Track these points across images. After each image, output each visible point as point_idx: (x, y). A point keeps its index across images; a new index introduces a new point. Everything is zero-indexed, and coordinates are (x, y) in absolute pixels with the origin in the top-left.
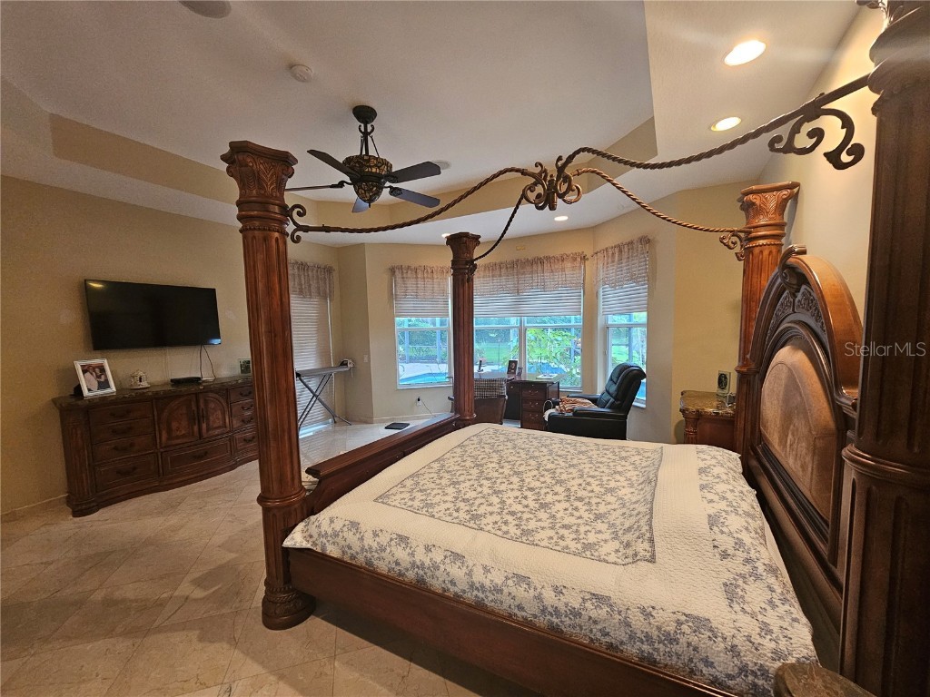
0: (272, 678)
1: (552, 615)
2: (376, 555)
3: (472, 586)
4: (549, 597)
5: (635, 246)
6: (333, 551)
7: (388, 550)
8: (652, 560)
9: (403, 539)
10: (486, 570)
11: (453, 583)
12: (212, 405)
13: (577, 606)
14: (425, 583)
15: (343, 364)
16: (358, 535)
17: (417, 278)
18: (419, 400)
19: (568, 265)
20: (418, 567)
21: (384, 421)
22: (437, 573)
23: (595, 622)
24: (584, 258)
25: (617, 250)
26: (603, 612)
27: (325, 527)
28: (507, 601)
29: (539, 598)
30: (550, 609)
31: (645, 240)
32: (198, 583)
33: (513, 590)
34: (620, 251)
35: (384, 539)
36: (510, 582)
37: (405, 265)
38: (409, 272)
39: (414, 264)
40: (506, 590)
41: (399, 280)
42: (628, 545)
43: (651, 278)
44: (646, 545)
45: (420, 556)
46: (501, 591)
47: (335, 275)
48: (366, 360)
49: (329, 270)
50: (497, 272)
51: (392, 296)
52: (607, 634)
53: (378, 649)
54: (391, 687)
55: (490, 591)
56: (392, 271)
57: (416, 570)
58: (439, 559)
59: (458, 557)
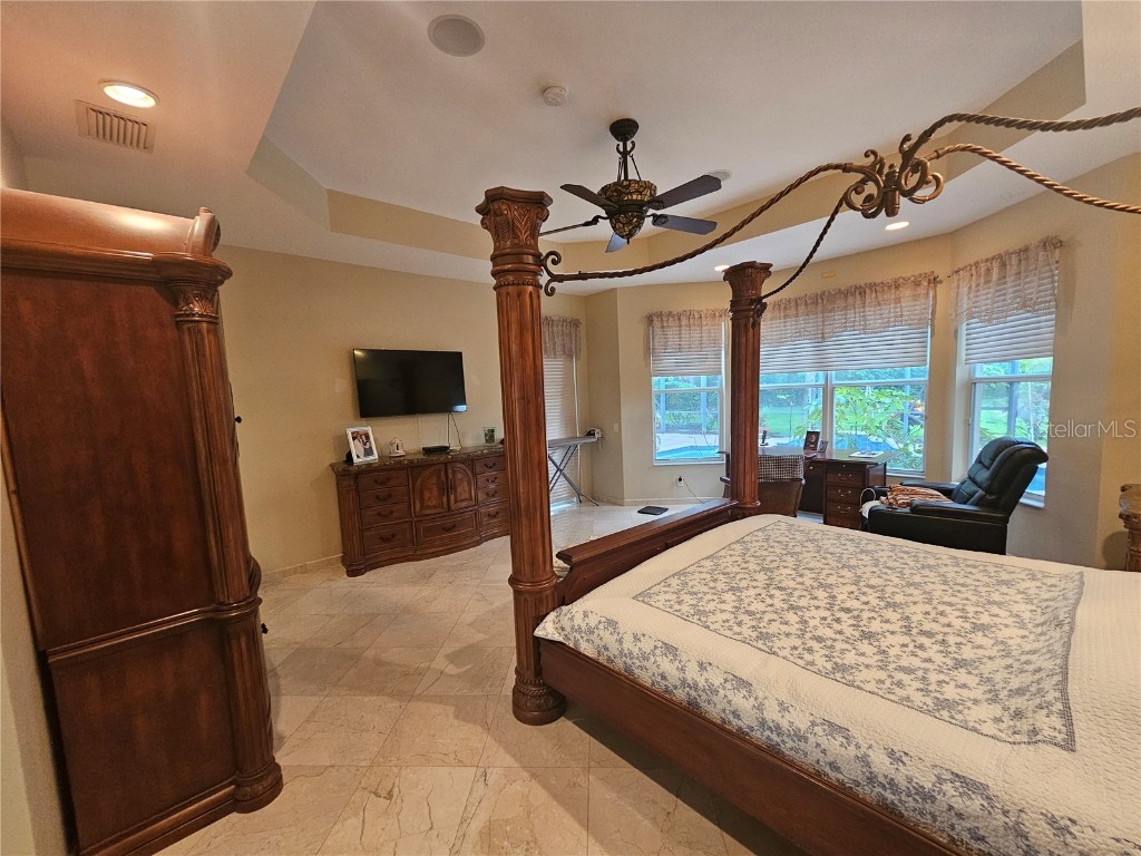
0: (526, 775)
1: (884, 787)
2: (638, 663)
3: (763, 723)
4: (881, 763)
5: (1032, 255)
6: (587, 649)
7: (652, 659)
8: (1069, 745)
9: (670, 650)
10: (783, 707)
11: (736, 714)
12: (459, 476)
13: (928, 786)
14: (699, 707)
15: (591, 434)
16: (615, 636)
17: (680, 326)
18: (680, 480)
19: (906, 292)
20: (689, 686)
21: (635, 504)
22: (714, 698)
23: (960, 816)
24: (934, 281)
25: (996, 264)
26: (975, 804)
27: (578, 620)
28: (815, 755)
29: (864, 760)
30: (881, 779)
31: (1052, 244)
32: (453, 658)
33: (824, 741)
34: (1003, 265)
35: (647, 646)
36: (818, 730)
37: (665, 310)
38: (671, 319)
39: (676, 309)
40: (812, 739)
41: (658, 331)
42: (1018, 715)
43: (1064, 303)
44: (1057, 722)
45: (692, 673)
46: (806, 740)
47: (582, 329)
48: (616, 427)
49: (575, 323)
50: (792, 312)
51: (649, 351)
52: (982, 839)
53: (638, 773)
54: (654, 820)
55: (789, 736)
56: (650, 319)
57: (687, 689)
58: (717, 681)
59: (742, 683)
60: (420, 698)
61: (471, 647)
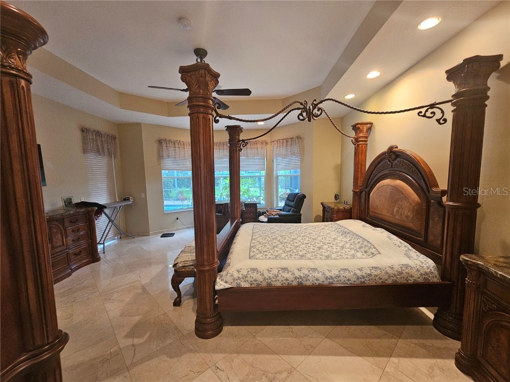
1: (361, 278)
2: (274, 280)
3: (327, 278)
4: (359, 273)
5: (294, 140)
6: (245, 285)
7: (280, 275)
8: (380, 254)
9: (285, 269)
10: (330, 271)
11: (317, 280)
12: (55, 230)
13: (369, 273)
14: (302, 284)
15: (125, 200)
16: (259, 273)
17: (175, 147)
18: (177, 219)
19: (259, 146)
20: (298, 278)
22: (308, 278)
23: (377, 276)
24: (267, 143)
25: (285, 141)
26: (379, 272)
27: (236, 275)
28: (343, 279)
29: (355, 274)
30: (360, 277)
31: (299, 138)
33: (344, 274)
34: (287, 142)
35: (275, 272)
36: (341, 272)
37: (168, 139)
38: (171, 143)
39: (173, 138)
40: (341, 276)
41: (164, 148)
42: (366, 252)
43: (302, 154)
44: (375, 250)
45: (297, 274)
46: (340, 276)
47: (117, 140)
48: (143, 195)
49: (114, 138)
50: (222, 147)
51: (160, 157)
52: (381, 279)
55: (335, 278)
56: (160, 142)
57: (298, 280)
58: (307, 272)
59: (315, 270)
60: (133, 365)
61: (136, 326)
